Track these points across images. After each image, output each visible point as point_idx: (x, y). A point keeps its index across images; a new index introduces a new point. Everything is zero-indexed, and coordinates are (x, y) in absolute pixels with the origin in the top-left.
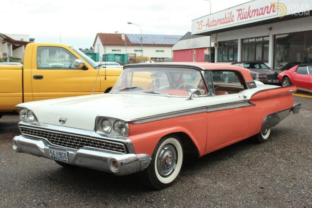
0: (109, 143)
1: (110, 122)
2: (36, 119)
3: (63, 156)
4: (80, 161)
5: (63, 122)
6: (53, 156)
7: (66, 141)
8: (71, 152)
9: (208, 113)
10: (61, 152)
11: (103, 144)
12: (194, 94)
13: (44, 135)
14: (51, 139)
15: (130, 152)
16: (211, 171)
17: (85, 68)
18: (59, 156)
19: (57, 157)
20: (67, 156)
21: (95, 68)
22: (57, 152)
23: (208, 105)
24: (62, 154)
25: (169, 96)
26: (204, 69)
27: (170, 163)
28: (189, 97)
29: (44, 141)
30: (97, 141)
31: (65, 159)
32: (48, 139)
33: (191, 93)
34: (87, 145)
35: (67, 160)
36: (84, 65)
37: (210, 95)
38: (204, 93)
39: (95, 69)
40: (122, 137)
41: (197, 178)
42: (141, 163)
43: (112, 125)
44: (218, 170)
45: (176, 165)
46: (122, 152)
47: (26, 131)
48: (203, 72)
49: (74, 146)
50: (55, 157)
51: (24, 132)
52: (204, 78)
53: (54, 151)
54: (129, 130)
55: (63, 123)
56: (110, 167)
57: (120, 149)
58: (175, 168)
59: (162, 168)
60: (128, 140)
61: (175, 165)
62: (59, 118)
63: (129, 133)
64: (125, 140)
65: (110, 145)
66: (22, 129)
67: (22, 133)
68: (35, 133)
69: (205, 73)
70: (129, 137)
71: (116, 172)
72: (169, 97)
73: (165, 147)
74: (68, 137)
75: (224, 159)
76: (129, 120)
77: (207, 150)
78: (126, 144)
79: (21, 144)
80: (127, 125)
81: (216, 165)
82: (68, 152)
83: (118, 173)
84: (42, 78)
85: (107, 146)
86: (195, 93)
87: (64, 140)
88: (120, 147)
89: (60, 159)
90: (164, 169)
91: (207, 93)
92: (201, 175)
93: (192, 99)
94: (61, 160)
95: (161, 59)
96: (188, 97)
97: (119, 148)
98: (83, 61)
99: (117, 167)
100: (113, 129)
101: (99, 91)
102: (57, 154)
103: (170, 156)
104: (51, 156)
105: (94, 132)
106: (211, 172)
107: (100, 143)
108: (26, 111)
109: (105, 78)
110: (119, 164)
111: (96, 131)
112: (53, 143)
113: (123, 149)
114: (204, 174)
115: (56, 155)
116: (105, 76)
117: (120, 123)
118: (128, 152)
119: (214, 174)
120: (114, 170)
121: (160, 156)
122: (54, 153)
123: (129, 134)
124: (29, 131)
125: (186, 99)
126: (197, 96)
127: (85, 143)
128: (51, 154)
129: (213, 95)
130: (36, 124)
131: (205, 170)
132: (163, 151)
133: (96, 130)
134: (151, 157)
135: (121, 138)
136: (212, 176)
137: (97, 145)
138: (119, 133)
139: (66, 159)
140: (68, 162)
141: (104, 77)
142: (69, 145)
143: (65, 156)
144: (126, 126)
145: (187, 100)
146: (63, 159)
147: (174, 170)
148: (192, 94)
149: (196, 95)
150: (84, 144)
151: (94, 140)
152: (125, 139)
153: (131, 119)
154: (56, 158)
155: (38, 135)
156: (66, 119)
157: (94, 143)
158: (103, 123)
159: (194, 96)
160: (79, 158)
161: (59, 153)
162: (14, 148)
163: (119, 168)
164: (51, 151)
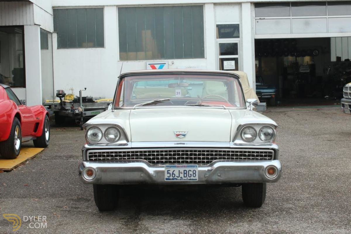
3: (191, 174)
4: (220, 176)
5: (183, 136)
6: (171, 178)
10: (188, 169)
20: (197, 173)
24: (190, 172)
31: (192, 178)
35: (197, 178)
40: (268, 143)
43: (258, 132)
50: (176, 177)
56: (265, 175)
62: (176, 133)
71: (274, 179)
79: (102, 172)
88: (268, 154)
89: (184, 178)
94: (185, 180)
99: (274, 174)
100: (258, 137)
105: (231, 143)
111: (233, 142)
113: (271, 156)
120: (270, 177)
128: (168, 175)
135: (267, 145)
139: (194, 177)
140: (197, 181)
143: (194, 173)
146: (189, 178)
152: (271, 145)
154: (177, 179)
156: (187, 132)
160: (218, 172)
161: (183, 172)
162: (86, 179)
163: (277, 174)
164: (169, 171)
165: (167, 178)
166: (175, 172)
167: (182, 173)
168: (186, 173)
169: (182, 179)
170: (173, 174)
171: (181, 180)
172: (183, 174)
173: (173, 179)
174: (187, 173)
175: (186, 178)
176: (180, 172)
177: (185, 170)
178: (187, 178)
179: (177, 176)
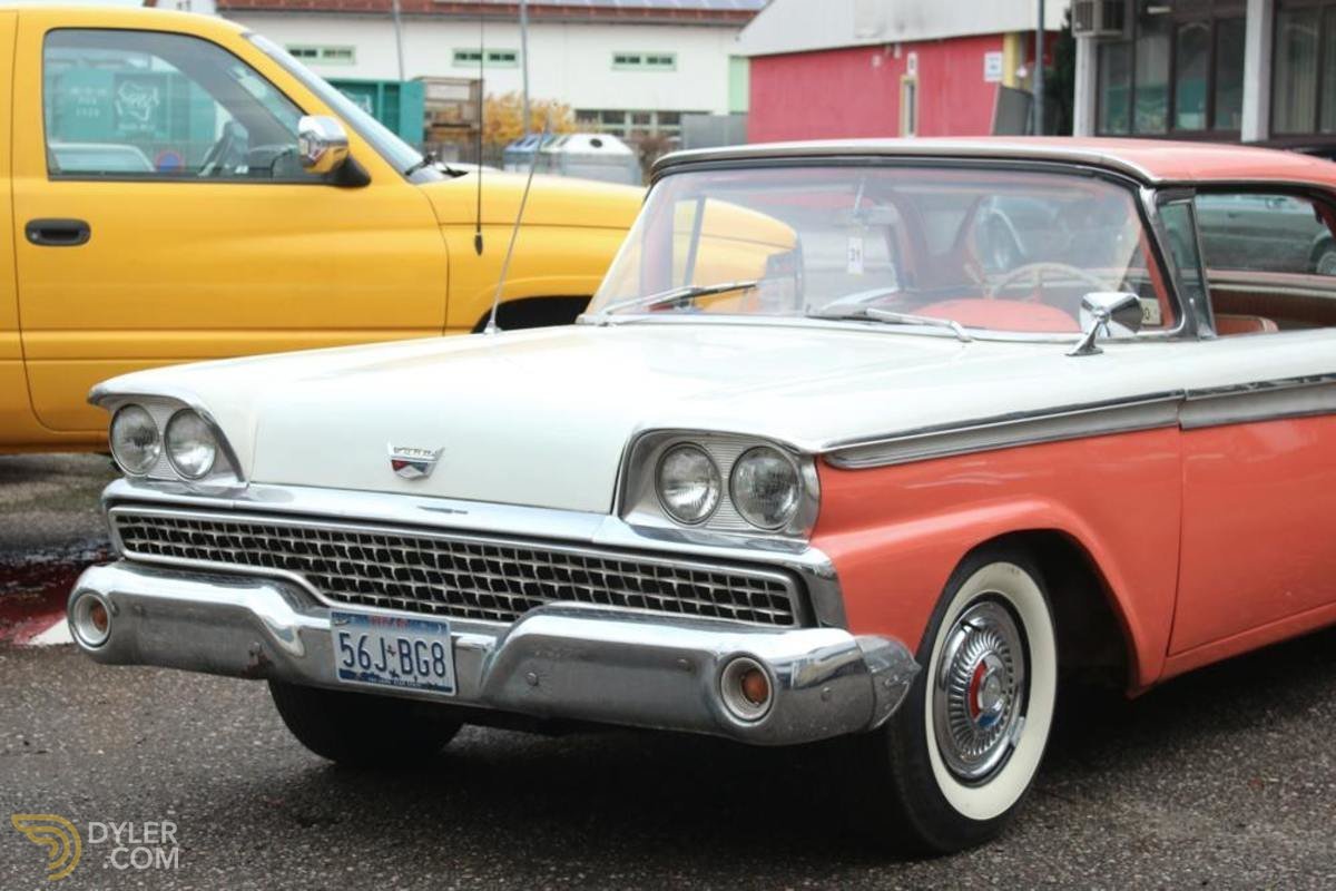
0: (701, 576)
1: (710, 459)
2: (227, 458)
3: (426, 662)
4: (536, 684)
5: (419, 473)
6: (357, 669)
7: (435, 578)
8: (467, 639)
9: (1187, 435)
10: (412, 637)
11: (668, 580)
12: (1112, 325)
13: (285, 556)
14: (330, 576)
15: (820, 618)
16: (1200, 778)
17: (348, 175)
18: (394, 663)
19: (383, 670)
20: (448, 661)
21: (408, 173)
22: (382, 640)
23: (1187, 387)
24: (421, 648)
25: (965, 333)
26: (1154, 179)
27: (998, 706)
28: (1084, 339)
29: (287, 586)
30: (629, 567)
31: (433, 679)
32: (309, 578)
33: (1096, 316)
34: (566, 594)
35: (449, 681)
36: (342, 155)
37: (1190, 334)
38: (1155, 318)
39: (405, 179)
40: (777, 538)
41: (1125, 806)
42: (876, 684)
43: (725, 476)
44: (1236, 773)
45: (1020, 724)
46: (780, 620)
47: (154, 534)
48: (1147, 195)
49: (484, 608)
50: (373, 669)
51: (137, 542)
52: (1155, 230)
53: (364, 638)
54: (820, 502)
55: (414, 479)
56: (718, 700)
57: (766, 605)
58: (1019, 739)
59: (956, 729)
60: (815, 556)
61: (1017, 723)
62: (392, 452)
63: (818, 519)
64: (797, 553)
65: (711, 587)
66: (124, 525)
67: (128, 553)
68: (223, 542)
69: (1159, 205)
70: (818, 540)
71: (757, 724)
72: (965, 341)
73: (971, 615)
74: (452, 554)
75: (1255, 722)
76: (816, 446)
77: (1175, 654)
78: (805, 575)
79: (135, 613)
80: (810, 472)
81: (1216, 751)
82: (456, 638)
83: (766, 729)
84: (85, 239)
85: (692, 595)
86: (1116, 319)
87: (419, 576)
88: (767, 592)
89: (404, 678)
90: (967, 736)
91: (1171, 321)
92: (1143, 794)
93: (1101, 352)
94: (406, 684)
95: (654, 120)
96: (1074, 342)
97: (760, 601)
98: (341, 131)
99: (757, 698)
100: (726, 500)
101: (441, 323)
102: (385, 650)
103: (994, 664)
104: (340, 665)
105: (615, 518)
106: (1197, 782)
107: (647, 578)
108: (160, 418)
109: (479, 243)
110: (771, 678)
111: (621, 515)
112: (342, 599)
113: (783, 604)
114: (1160, 791)
115: (377, 660)
116: (475, 227)
117: (770, 463)
118: (810, 621)
119: (1221, 790)
120: (741, 714)
121: (949, 662)
122: (364, 649)
123: (821, 522)
124: (176, 537)
125: (1071, 352)
126: (1126, 333)
127: (556, 585)
128: (347, 657)
129: (1204, 330)
130: (231, 493)
131: (1161, 771)
132: (961, 636)
133: (623, 504)
134: (912, 658)
135: (770, 547)
136: (1210, 799)
137: (626, 594)
138: (762, 517)
139: (441, 675)
140: (453, 693)
141: (473, 233)
142: (453, 604)
143: (436, 660)
144: (802, 477)
145: (1075, 355)
146: (422, 680)
147: (1011, 748)
148: (1099, 324)
149: (1119, 330)
150: (550, 592)
151: (611, 565)
152: (798, 549)
153: (830, 440)
154: (377, 677)
155: (241, 559)
156: (438, 455)
157: (613, 582)
158: (666, 468)
159: (1109, 334)
160: (526, 663)
161: (395, 648)
162: (84, 641)
163: (771, 705)
164: (347, 635)
165: (345, 668)
166: (366, 642)
167: (393, 650)
168: (408, 655)
169: (396, 679)
170: (361, 653)
171: (392, 683)
172: (397, 656)
173: (365, 677)
174: (413, 657)
175: (410, 679)
176: (386, 648)
177: (401, 638)
178: (416, 678)
179: (377, 662)
